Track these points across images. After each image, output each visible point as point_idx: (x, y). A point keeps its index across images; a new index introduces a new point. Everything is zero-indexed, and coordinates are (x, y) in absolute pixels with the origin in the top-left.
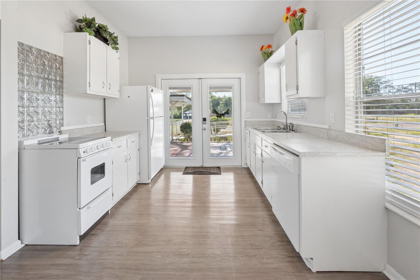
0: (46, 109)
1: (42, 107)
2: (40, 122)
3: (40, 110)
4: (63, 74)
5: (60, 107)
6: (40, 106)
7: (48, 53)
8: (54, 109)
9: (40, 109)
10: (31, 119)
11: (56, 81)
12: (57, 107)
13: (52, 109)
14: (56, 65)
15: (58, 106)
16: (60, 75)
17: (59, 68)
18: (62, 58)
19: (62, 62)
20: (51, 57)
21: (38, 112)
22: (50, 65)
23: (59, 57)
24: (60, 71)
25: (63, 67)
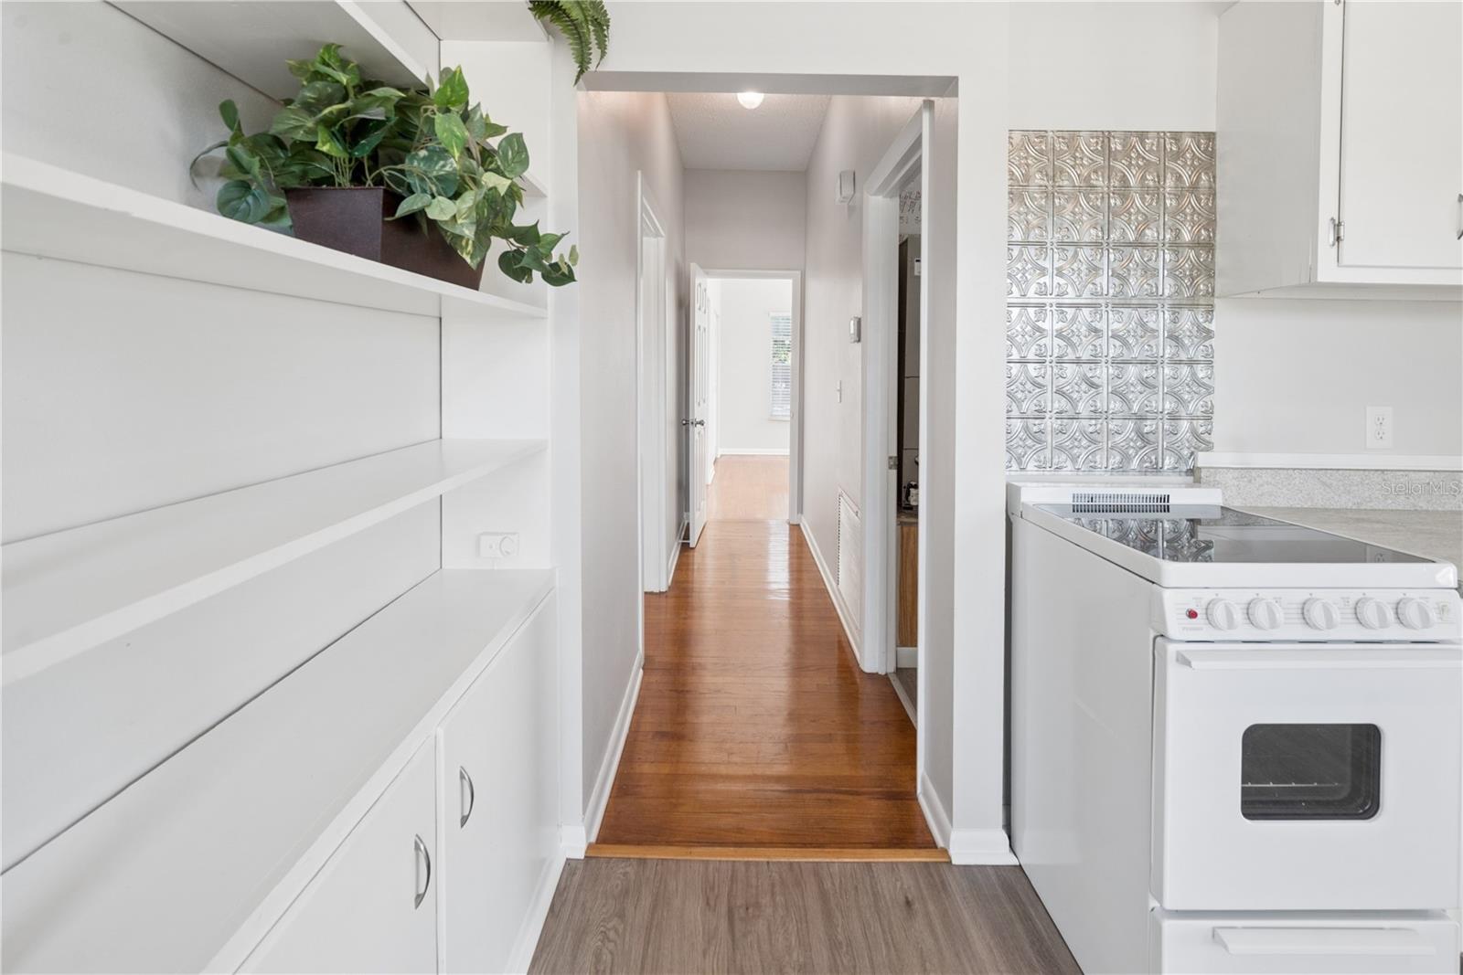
0: (1132, 372)
1: (1110, 361)
2: (1101, 424)
3: (1102, 373)
4: (1212, 210)
5: (1197, 362)
6: (1104, 360)
7: (1142, 136)
8: (1167, 371)
9: (1105, 370)
10: (1069, 407)
11: (1176, 246)
12: (1180, 362)
13: (1157, 372)
14: (1179, 178)
15: (1183, 357)
16: (1195, 218)
17: (1194, 188)
18: (1211, 136)
19: (1212, 155)
20: (1154, 148)
21: (1095, 380)
22: (1151, 183)
23: (1195, 135)
24: (1199, 200)
25: (1214, 177)
